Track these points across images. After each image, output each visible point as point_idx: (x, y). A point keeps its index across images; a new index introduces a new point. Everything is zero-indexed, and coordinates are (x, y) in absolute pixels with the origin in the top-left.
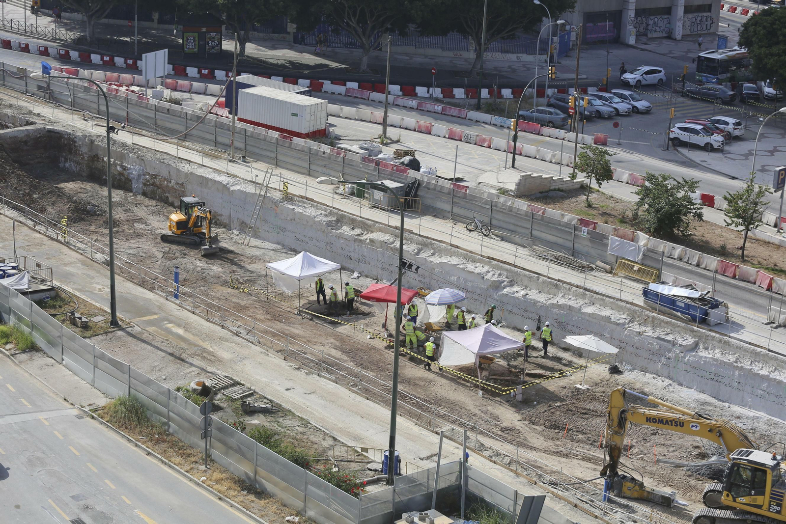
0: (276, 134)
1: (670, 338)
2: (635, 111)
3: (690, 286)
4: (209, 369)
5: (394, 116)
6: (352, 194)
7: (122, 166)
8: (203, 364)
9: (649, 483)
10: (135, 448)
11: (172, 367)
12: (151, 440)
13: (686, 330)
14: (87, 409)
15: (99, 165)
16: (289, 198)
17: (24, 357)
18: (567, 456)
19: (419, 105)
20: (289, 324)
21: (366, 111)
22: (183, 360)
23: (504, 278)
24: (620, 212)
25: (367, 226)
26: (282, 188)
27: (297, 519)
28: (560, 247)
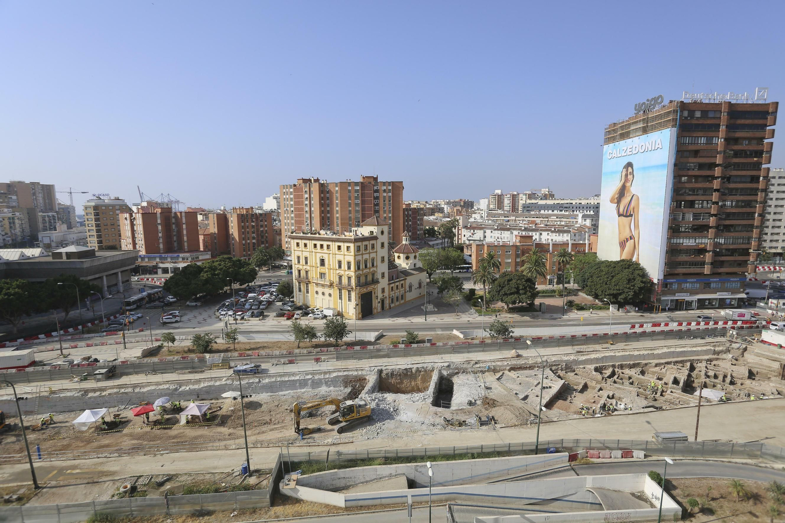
0: (14, 371)
1: (251, 381)
2: (139, 317)
3: (247, 364)
4: (115, 478)
5: (65, 345)
6: (81, 380)
8: (111, 478)
9: (310, 427)
11: (96, 489)
13: (254, 377)
18: (263, 432)
19: (72, 337)
20: (99, 441)
21: (49, 347)
22: (97, 482)
23: (176, 386)
24: (181, 350)
25: (101, 390)
26: (48, 389)
27: (236, 513)
28: (187, 368)
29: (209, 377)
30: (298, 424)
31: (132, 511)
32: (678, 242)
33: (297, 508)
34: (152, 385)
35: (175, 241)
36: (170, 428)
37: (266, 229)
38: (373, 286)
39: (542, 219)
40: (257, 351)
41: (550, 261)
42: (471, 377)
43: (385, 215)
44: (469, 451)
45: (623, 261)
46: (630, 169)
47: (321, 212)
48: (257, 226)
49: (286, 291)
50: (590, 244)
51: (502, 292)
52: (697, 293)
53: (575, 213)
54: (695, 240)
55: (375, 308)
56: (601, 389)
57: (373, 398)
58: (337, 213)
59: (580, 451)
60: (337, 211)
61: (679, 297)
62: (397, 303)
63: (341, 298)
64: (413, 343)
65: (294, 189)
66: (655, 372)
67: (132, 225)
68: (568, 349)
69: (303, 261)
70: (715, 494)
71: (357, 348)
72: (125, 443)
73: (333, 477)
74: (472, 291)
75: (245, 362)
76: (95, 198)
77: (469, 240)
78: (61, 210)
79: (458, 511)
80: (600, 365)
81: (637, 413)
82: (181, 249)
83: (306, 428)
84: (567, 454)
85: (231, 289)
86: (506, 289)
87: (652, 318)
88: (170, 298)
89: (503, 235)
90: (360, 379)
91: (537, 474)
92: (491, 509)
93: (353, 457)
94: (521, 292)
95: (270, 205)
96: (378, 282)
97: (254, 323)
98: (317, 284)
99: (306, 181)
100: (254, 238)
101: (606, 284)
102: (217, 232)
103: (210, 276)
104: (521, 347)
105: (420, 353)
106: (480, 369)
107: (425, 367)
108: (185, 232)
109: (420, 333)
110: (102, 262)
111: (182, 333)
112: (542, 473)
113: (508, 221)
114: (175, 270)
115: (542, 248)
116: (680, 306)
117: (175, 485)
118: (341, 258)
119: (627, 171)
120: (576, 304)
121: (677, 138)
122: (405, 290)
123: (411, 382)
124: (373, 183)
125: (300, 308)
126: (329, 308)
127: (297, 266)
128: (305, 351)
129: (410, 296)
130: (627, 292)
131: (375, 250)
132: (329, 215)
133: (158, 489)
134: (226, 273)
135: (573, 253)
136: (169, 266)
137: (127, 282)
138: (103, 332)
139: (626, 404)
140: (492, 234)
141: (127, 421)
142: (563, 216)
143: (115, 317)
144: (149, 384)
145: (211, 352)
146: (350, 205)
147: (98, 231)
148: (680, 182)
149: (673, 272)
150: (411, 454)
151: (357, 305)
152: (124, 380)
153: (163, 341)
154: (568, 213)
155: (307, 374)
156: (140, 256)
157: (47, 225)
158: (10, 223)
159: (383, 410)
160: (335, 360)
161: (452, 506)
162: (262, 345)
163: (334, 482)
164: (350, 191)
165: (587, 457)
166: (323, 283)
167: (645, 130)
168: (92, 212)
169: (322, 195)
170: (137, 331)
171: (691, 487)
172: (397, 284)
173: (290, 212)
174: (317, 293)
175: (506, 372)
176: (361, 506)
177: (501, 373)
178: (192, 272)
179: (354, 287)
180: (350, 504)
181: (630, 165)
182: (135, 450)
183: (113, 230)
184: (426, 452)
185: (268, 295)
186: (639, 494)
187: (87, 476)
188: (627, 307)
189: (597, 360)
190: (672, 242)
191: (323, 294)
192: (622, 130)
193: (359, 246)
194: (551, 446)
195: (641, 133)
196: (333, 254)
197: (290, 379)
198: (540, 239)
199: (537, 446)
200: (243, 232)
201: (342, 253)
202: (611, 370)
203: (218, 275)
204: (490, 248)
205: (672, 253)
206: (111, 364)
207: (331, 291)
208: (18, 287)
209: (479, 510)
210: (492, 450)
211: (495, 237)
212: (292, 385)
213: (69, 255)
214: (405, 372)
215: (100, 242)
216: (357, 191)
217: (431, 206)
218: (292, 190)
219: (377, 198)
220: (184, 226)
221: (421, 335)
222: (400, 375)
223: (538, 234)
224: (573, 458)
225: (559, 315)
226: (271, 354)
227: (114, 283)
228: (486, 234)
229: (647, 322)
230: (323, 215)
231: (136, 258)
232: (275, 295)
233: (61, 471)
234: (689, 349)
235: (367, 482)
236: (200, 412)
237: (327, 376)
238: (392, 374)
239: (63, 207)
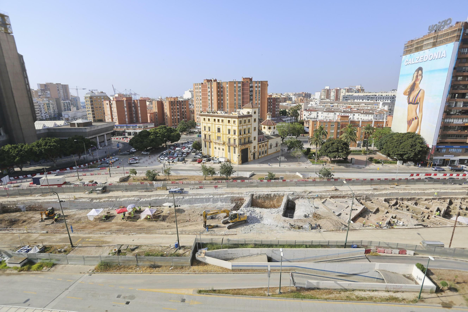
0: (56, 186)
1: (179, 197)
2: (117, 160)
4: (110, 245)
5: (80, 174)
6: (89, 193)
7: (16, 207)
8: (107, 245)
9: (212, 224)
10: (115, 274)
11: (101, 249)
12: (118, 270)
13: (180, 195)
14: (91, 272)
15: (7, 208)
16: (76, 199)
17: (53, 268)
18: (186, 226)
20: (100, 225)
21: (72, 174)
22: (101, 246)
23: (138, 199)
24: (140, 179)
25: (100, 198)
26: (73, 197)
27: (172, 268)
28: (143, 189)
29: (156, 194)
30: (205, 222)
31: (119, 262)
32: (450, 121)
33: (205, 267)
34: (126, 197)
35: (134, 117)
36: (136, 221)
37: (185, 110)
38: (249, 145)
39: (355, 105)
40: (182, 181)
41: (360, 132)
42: (306, 201)
43: (256, 102)
44: (304, 243)
45: (409, 133)
46: (420, 72)
47: (218, 100)
48: (180, 108)
49: (197, 147)
50: (387, 122)
51: (327, 151)
52: (459, 155)
53: (378, 101)
54: (463, 120)
55: (250, 158)
56: (388, 212)
57: (248, 210)
58: (227, 100)
59: (373, 248)
60: (227, 99)
61: (446, 157)
62: (263, 156)
63: (229, 151)
64: (272, 179)
65: (202, 86)
66: (425, 204)
67: (111, 108)
68: (368, 187)
69: (207, 129)
70: (460, 280)
71: (239, 181)
72: (114, 227)
73: (225, 253)
74: (309, 150)
75: (175, 187)
76: (90, 92)
77: (308, 118)
78: (73, 99)
79: (296, 276)
80: (388, 198)
81: (411, 228)
82: (137, 122)
83: (210, 225)
84: (364, 249)
85: (166, 145)
86: (330, 149)
87: (426, 170)
88: (133, 150)
89: (329, 116)
90: (240, 199)
91: (344, 259)
92: (316, 277)
93: (236, 242)
94: (340, 151)
95: (187, 95)
96: (251, 142)
97: (179, 165)
98: (215, 143)
99: (209, 81)
100: (178, 115)
101: (396, 147)
102: (157, 112)
103: (154, 137)
104: (338, 184)
105: (276, 185)
106: (312, 197)
107: (279, 194)
108: (139, 112)
109: (276, 174)
110: (96, 129)
111: (140, 170)
112: (347, 259)
113: (333, 106)
114: (135, 133)
115: (354, 124)
116: (446, 163)
117: (140, 251)
118: (230, 127)
119: (418, 73)
120: (375, 160)
121: (459, 49)
122: (268, 147)
123: (270, 202)
124: (249, 82)
125: (205, 157)
126: (222, 157)
127: (204, 132)
128: (209, 182)
129: (270, 151)
130: (410, 153)
131: (250, 123)
132: (222, 102)
133: (131, 252)
134: (163, 136)
135: (375, 127)
136: (132, 131)
137: (109, 140)
138: (99, 167)
139: (403, 222)
140: (322, 115)
141: (114, 216)
142: (369, 104)
143: (104, 160)
144: (124, 197)
145: (156, 180)
146: (235, 95)
147: (93, 111)
148: (457, 80)
149: (444, 141)
150: (269, 243)
151: (239, 156)
152: (111, 194)
153: (130, 173)
154: (372, 102)
155: (210, 195)
156: (116, 125)
157: (66, 107)
158: (47, 106)
159: (254, 217)
160: (226, 187)
161: (293, 273)
162: (184, 177)
163: (225, 256)
164: (235, 87)
165: (377, 252)
166: (219, 142)
167: (434, 45)
168: (89, 100)
169: (219, 90)
170: (116, 167)
171: (443, 274)
172: (263, 144)
173: (199, 100)
174: (215, 148)
175: (328, 199)
176: (241, 270)
177: (325, 199)
178: (144, 135)
179: (237, 145)
180: (234, 268)
181: (420, 69)
182: (119, 231)
183: (100, 110)
184: (278, 242)
185: (187, 149)
186: (408, 276)
187: (96, 243)
188: (409, 163)
189: (386, 194)
190: (445, 121)
191: (219, 149)
192: (417, 44)
193: (241, 121)
194: (354, 244)
195: (431, 47)
196: (225, 125)
197: (200, 197)
198: (353, 118)
199: (346, 244)
200: (172, 112)
201: (231, 125)
202: (395, 201)
203: (159, 136)
204: (322, 123)
205: (445, 128)
206: (104, 185)
207: (224, 147)
208: (55, 142)
209: (308, 277)
210: (318, 244)
211: (324, 117)
212: (202, 201)
213: (79, 125)
214: (267, 196)
215: (94, 117)
216: (239, 87)
217: (284, 97)
218: (200, 86)
219: (252, 91)
220: (139, 108)
221: (277, 175)
222: (264, 198)
223: (352, 114)
224: (367, 251)
225: (363, 166)
226: (189, 183)
227: (103, 140)
228: (318, 115)
229: (422, 172)
230: (219, 102)
231: (113, 127)
232: (191, 149)
233: (83, 239)
234: (450, 191)
235: (244, 257)
236: (152, 212)
237: (221, 196)
238: (259, 197)
239: (74, 97)
